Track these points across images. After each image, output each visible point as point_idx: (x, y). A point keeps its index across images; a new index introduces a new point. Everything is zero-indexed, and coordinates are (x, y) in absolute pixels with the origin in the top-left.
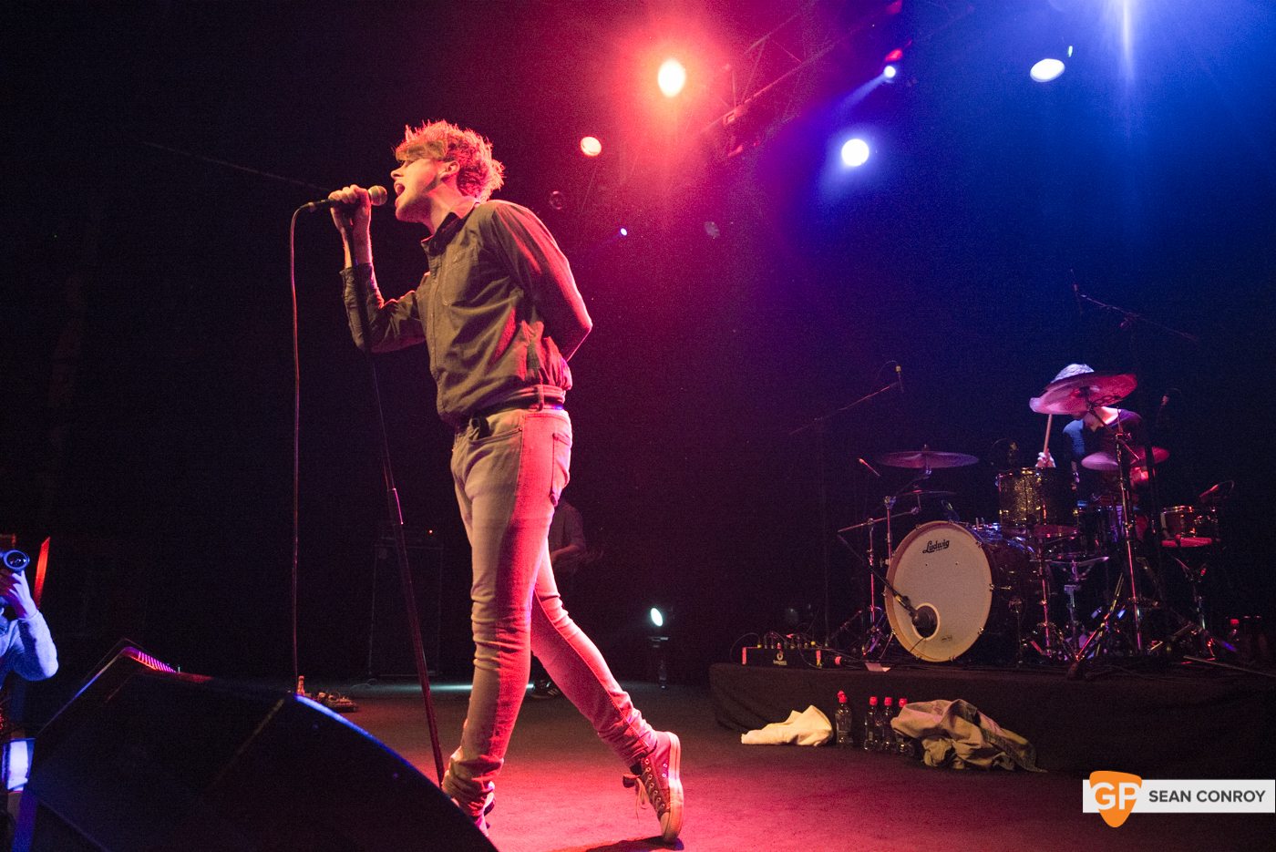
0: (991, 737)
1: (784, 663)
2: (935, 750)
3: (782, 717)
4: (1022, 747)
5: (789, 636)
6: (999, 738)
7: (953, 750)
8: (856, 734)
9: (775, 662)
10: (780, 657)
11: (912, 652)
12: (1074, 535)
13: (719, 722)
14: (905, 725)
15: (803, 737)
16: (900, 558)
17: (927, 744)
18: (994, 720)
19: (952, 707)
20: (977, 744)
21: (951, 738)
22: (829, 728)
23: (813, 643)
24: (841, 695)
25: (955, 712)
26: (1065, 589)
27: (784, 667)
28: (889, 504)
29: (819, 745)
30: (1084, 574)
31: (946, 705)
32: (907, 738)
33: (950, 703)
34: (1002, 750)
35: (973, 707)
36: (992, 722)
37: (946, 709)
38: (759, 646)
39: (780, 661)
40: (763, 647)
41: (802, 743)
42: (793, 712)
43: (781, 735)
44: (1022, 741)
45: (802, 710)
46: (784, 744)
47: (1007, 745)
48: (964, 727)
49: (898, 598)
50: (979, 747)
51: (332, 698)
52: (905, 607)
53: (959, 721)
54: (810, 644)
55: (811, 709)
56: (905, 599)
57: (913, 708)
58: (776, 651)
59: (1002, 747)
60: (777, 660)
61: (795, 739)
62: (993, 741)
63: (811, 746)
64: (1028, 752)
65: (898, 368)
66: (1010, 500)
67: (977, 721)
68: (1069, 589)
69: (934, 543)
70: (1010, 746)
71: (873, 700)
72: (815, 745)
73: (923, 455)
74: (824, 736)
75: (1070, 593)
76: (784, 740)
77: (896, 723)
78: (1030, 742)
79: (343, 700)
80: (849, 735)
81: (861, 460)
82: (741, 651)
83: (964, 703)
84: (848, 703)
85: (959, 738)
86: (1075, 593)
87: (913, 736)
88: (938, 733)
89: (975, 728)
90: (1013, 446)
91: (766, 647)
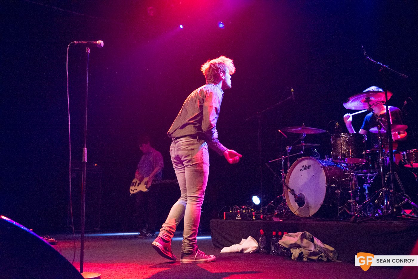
0: (318, 247)
1: (240, 218)
2: (296, 253)
3: (238, 242)
4: (332, 252)
5: (243, 207)
6: (321, 248)
7: (302, 253)
8: (267, 248)
9: (237, 218)
10: (239, 216)
11: (295, 213)
12: (364, 163)
13: (214, 245)
14: (284, 243)
15: (246, 249)
16: (291, 173)
17: (292, 250)
18: (321, 240)
19: (302, 235)
20: (311, 250)
21: (302, 248)
22: (257, 246)
23: (252, 210)
24: (262, 231)
25: (303, 237)
26: (364, 186)
27: (240, 220)
28: (289, 150)
29: (252, 253)
30: (372, 180)
31: (300, 234)
32: (285, 248)
33: (302, 233)
34: (322, 253)
35: (311, 235)
36: (319, 241)
37: (299, 236)
38: (231, 211)
39: (239, 218)
40: (232, 212)
41: (245, 252)
42: (243, 239)
43: (236, 249)
44: (332, 249)
45: (246, 238)
46: (237, 252)
47: (325, 251)
48: (307, 243)
49: (289, 190)
50: (312, 251)
51: (46, 239)
52: (292, 194)
53: (305, 241)
54: (251, 210)
55: (250, 238)
56: (293, 191)
57: (288, 235)
58: (237, 213)
59: (322, 251)
60: (238, 217)
61: (242, 250)
62: (318, 249)
63: (249, 253)
64: (334, 253)
65: (292, 90)
66: (335, 147)
67: (312, 241)
68: (366, 186)
69: (304, 166)
70: (326, 251)
71: (274, 233)
72: (251, 252)
73: (302, 128)
74: (254, 249)
75: (366, 188)
76: (238, 251)
77: (281, 242)
78: (335, 249)
79: (51, 239)
80: (265, 248)
81: (279, 131)
82: (223, 213)
83: (307, 233)
84: (265, 235)
85: (304, 247)
86: (368, 187)
87: (287, 247)
88: (296, 246)
89: (312, 244)
90: (337, 124)
91: (233, 212)
